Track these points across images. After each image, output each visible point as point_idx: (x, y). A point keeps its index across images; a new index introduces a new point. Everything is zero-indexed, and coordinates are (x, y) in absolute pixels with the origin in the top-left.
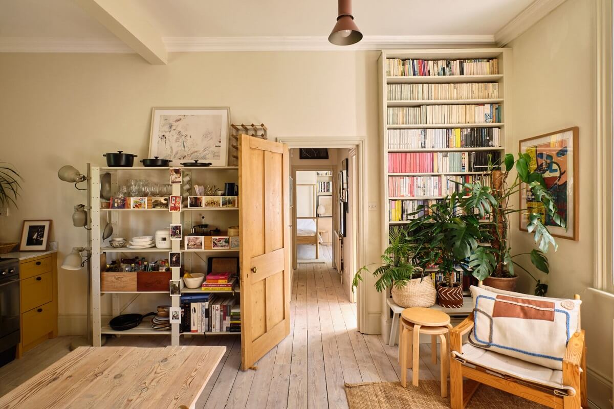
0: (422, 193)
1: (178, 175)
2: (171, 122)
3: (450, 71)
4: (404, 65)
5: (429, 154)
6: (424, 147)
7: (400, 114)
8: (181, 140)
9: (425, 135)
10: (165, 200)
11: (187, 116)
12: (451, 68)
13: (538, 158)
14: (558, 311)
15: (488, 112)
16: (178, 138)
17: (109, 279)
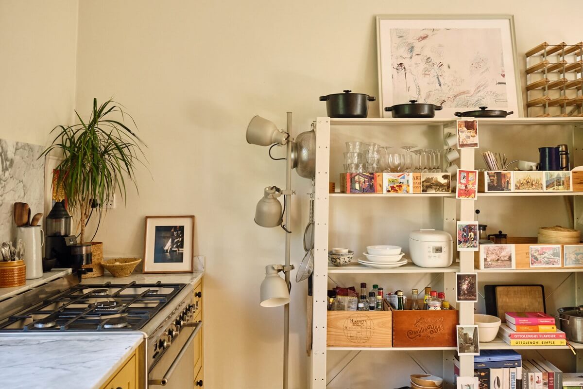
1: (472, 132)
2: (410, 41)
8: (433, 72)
10: (445, 177)
11: (438, 30)
16: (426, 70)
17: (341, 324)
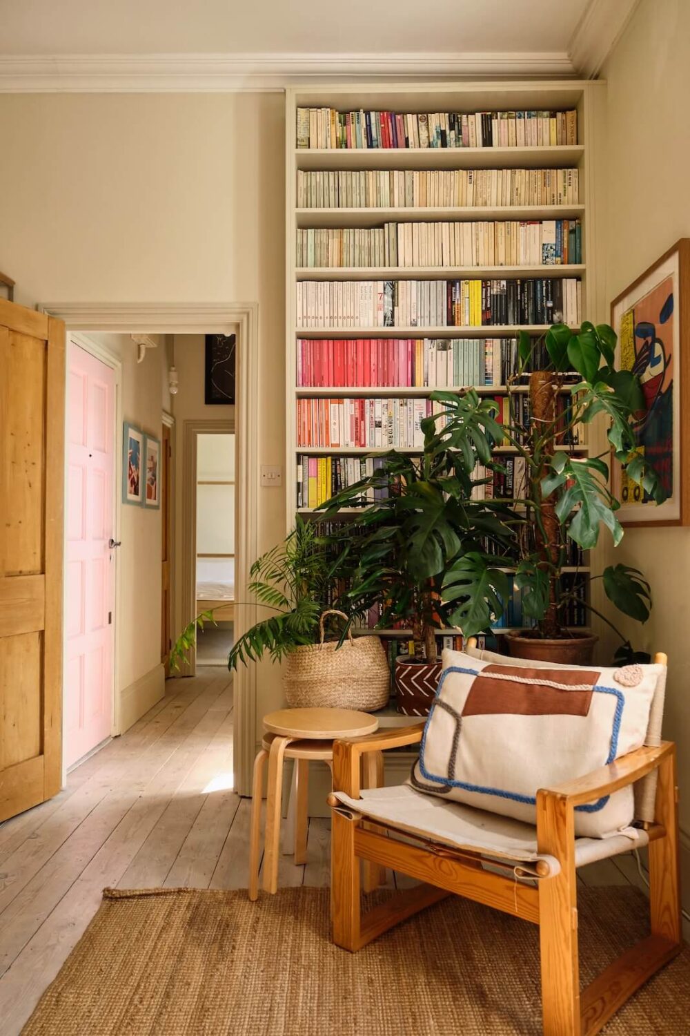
0: (386, 439)
3: (458, 139)
4: (344, 123)
5: (402, 343)
6: (392, 325)
7: (334, 244)
9: (393, 297)
12: (460, 132)
13: (637, 337)
14: (602, 690)
15: (551, 238)
